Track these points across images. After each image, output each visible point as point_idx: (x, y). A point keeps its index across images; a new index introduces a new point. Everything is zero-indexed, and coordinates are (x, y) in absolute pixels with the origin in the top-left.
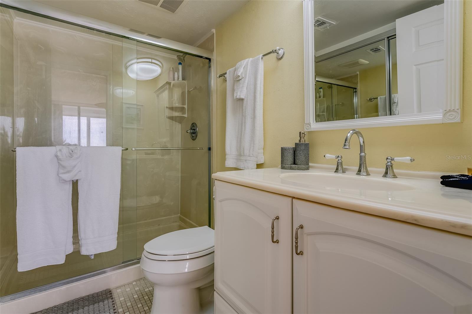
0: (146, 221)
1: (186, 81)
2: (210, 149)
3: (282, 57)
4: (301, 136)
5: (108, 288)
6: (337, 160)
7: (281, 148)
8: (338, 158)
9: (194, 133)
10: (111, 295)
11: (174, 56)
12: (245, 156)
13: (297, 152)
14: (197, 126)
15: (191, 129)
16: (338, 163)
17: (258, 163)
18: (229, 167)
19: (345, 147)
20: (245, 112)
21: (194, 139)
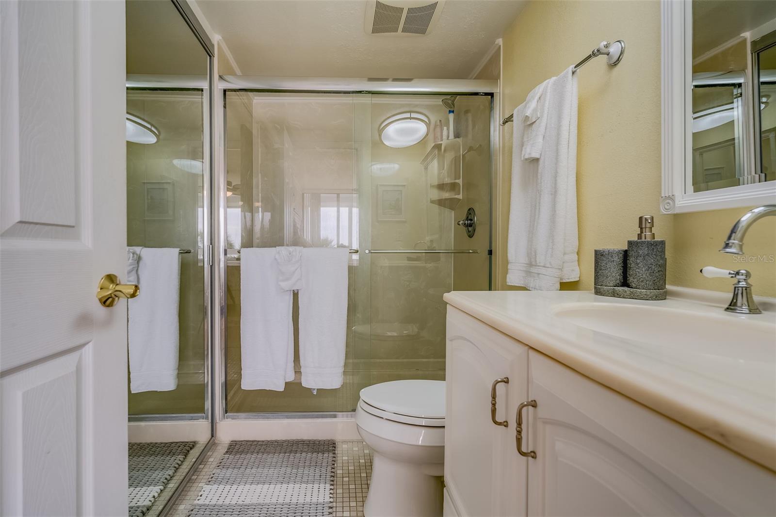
0: (398, 360)
1: (461, 138)
2: (490, 252)
3: (619, 60)
4: (644, 226)
5: (333, 439)
6: (735, 280)
7: (595, 250)
8: (738, 277)
9: (471, 225)
10: (334, 449)
11: (438, 100)
12: (538, 266)
13: (631, 260)
14: (475, 214)
15: (467, 218)
16: (735, 287)
17: (564, 281)
18: (512, 285)
19: (728, 250)
20: (541, 183)
21: (471, 236)
